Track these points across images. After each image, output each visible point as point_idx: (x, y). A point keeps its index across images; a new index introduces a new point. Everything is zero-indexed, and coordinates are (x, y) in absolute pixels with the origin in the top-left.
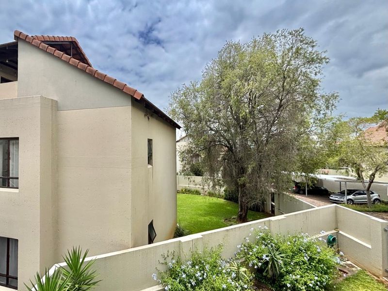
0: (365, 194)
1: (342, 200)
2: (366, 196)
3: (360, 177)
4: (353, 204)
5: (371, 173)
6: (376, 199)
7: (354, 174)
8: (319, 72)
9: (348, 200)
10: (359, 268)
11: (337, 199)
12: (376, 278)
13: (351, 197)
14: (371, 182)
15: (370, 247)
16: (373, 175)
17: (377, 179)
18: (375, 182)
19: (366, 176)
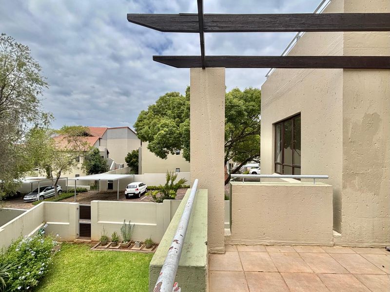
0: (53, 188)
1: (35, 198)
2: (54, 189)
3: (49, 176)
4: (44, 199)
5: (58, 171)
6: (60, 190)
7: (46, 174)
8: (40, 92)
9: (40, 197)
10: (61, 243)
11: (30, 198)
12: (72, 242)
13: (42, 193)
14: (58, 178)
15: (68, 224)
16: (60, 173)
17: (62, 175)
18: (61, 178)
19: (54, 174)
